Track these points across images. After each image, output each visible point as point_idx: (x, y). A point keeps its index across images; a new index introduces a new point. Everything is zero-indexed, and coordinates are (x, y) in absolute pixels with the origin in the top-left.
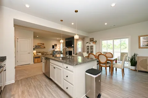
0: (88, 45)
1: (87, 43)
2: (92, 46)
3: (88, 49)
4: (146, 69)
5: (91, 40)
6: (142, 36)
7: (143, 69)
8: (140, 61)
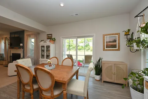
0: (42, 44)
1: (42, 41)
2: (48, 47)
3: (43, 51)
4: (111, 79)
5: (49, 37)
6: (106, 35)
7: (108, 80)
8: (105, 68)
